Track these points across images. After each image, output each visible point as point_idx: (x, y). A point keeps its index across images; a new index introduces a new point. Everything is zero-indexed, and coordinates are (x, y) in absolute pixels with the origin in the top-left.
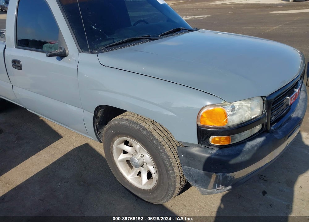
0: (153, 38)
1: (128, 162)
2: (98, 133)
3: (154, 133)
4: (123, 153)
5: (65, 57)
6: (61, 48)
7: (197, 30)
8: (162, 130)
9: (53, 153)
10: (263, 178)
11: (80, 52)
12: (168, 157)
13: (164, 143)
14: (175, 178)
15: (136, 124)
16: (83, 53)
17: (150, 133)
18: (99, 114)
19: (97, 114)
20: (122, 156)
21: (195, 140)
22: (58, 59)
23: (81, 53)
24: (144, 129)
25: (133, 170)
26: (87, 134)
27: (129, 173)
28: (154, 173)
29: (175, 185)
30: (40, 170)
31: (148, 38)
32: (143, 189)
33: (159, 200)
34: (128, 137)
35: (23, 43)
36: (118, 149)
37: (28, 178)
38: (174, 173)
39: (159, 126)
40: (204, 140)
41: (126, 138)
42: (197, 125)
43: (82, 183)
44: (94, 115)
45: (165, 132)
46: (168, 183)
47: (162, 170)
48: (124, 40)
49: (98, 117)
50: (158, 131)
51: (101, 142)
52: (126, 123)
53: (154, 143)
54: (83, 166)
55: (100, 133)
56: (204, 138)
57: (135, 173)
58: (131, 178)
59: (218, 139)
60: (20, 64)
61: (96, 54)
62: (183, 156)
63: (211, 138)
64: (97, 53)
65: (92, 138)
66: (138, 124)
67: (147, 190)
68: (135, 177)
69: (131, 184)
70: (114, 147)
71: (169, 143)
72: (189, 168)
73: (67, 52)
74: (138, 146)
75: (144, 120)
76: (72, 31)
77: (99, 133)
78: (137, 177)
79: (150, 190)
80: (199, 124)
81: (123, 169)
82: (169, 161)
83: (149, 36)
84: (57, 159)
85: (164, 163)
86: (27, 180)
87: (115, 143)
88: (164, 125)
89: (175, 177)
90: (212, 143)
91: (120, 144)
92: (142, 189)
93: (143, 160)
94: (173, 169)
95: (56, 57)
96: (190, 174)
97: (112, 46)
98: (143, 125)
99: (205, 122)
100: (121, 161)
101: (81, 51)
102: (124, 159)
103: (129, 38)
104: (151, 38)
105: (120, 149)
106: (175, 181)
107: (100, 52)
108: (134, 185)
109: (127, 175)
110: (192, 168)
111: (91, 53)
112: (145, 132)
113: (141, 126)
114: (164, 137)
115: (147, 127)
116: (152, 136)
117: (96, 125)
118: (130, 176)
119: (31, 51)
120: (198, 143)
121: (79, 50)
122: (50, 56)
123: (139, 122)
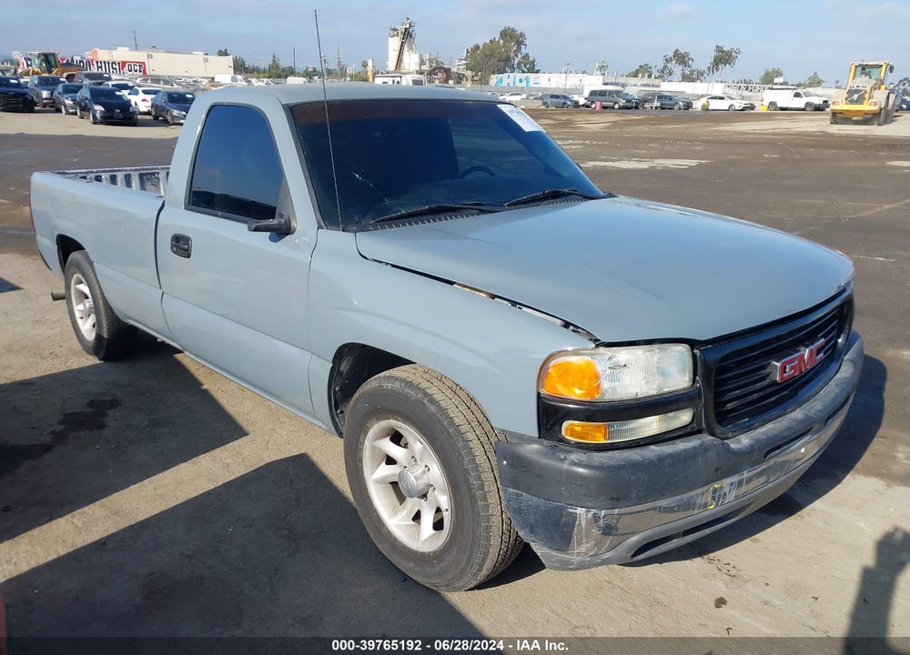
0: (489, 208)
1: (394, 484)
2: (336, 410)
3: (452, 412)
4: (387, 464)
5: (288, 234)
6: (281, 216)
7: (611, 196)
8: (472, 409)
9: (229, 461)
10: (728, 571)
11: (320, 227)
12: (476, 468)
13: (471, 436)
14: (488, 521)
15: (417, 388)
16: (327, 229)
17: (444, 411)
18: (344, 367)
19: (340, 364)
20: (385, 471)
21: (531, 429)
22: (272, 239)
23: (322, 228)
24: (432, 401)
25: (403, 507)
26: (313, 415)
27: (394, 513)
28: (447, 510)
29: (488, 539)
30: (194, 495)
31: (477, 207)
32: (420, 551)
33: (451, 576)
34: (397, 420)
35: (201, 200)
36: (375, 449)
37: (164, 508)
38: (487, 506)
39: (466, 399)
40: (550, 429)
41: (393, 423)
42: (539, 394)
43: (285, 532)
44: (331, 365)
45: (478, 414)
46: (474, 531)
47: (461, 499)
48: (419, 209)
49: (340, 374)
50: (462, 408)
51: (341, 435)
52: (397, 385)
53: (449, 434)
54: (294, 497)
55: (342, 412)
56: (551, 423)
57: (408, 514)
58: (397, 525)
59: (579, 429)
60: (188, 245)
61: (353, 234)
62: (505, 462)
63: (566, 424)
64: (355, 232)
65: (323, 426)
66: (419, 389)
67: (429, 553)
68: (406, 523)
69: (395, 539)
70: (367, 444)
71: (483, 438)
72: (517, 494)
73: (293, 224)
74: (418, 444)
75: (436, 383)
76: (309, 181)
77: (338, 411)
78: (411, 525)
79: (435, 553)
80: (543, 391)
81: (381, 502)
82: (479, 477)
83: (482, 205)
84: (238, 476)
85: (467, 481)
86: (162, 513)
87: (370, 434)
88: (478, 399)
89: (488, 518)
90: (568, 438)
91: (380, 438)
92: (418, 552)
93: (427, 481)
94: (485, 497)
95: (269, 233)
96: (519, 508)
97: (391, 219)
98: (430, 392)
99: (555, 388)
100: (380, 481)
101: (323, 225)
102: (386, 477)
103: (432, 206)
104: (484, 208)
105: (381, 451)
106: (488, 529)
107: (363, 229)
108: (400, 543)
109: (390, 517)
110: (524, 494)
111: (343, 230)
112: (433, 408)
113: (426, 394)
114: (475, 424)
115: (438, 397)
116: (447, 416)
117: (335, 393)
118: (395, 520)
119: (216, 218)
120: (540, 437)
121: (319, 223)
122: (256, 230)
123: (425, 385)
